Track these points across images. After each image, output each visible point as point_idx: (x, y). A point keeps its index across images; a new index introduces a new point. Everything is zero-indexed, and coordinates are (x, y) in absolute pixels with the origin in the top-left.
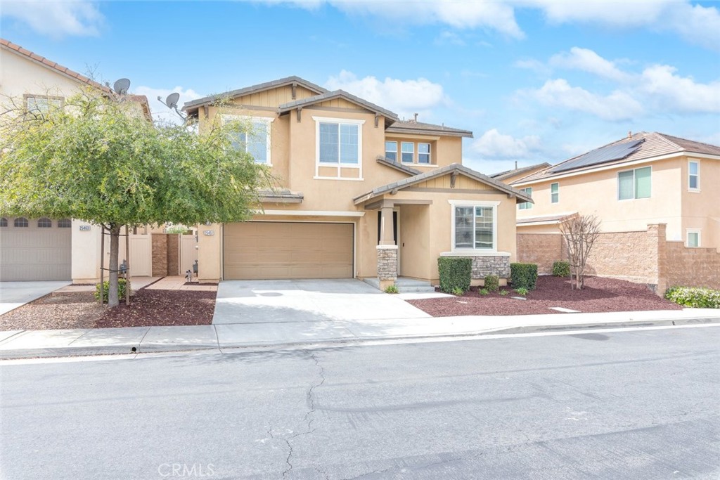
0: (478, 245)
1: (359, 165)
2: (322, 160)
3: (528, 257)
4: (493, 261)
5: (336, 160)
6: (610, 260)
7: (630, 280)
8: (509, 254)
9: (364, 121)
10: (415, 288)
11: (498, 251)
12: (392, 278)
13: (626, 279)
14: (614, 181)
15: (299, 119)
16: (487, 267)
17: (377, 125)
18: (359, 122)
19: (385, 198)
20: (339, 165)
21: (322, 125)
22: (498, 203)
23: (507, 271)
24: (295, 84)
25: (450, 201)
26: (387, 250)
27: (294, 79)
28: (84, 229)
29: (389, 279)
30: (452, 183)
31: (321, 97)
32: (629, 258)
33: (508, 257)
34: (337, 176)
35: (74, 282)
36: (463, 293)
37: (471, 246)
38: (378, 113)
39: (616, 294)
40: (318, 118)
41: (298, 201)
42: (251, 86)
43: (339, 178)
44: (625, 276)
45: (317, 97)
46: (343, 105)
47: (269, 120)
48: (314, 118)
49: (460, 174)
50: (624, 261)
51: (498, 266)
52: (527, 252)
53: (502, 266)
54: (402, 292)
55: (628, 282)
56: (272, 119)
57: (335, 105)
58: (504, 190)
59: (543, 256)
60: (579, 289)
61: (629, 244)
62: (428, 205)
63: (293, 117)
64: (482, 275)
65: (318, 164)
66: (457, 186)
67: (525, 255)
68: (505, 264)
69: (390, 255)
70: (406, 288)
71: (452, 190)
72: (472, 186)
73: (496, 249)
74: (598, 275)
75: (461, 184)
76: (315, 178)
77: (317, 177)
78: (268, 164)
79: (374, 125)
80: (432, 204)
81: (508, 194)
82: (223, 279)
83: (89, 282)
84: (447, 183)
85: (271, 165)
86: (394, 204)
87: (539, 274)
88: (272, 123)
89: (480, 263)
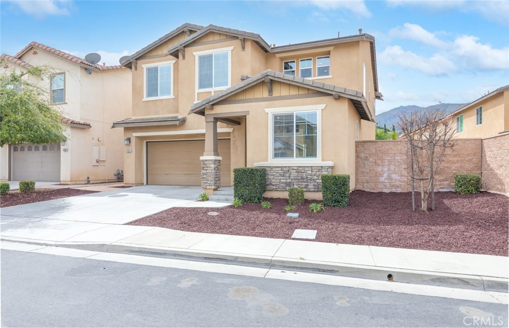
0: (299, 154)
2: (201, 87)
4: (310, 172)
5: (210, 86)
9: (232, 48)
10: (225, 197)
11: (322, 160)
12: (210, 187)
15: (184, 57)
16: (302, 178)
17: (243, 48)
18: (228, 49)
19: (206, 113)
20: (213, 89)
21: (201, 58)
22: (323, 106)
24: (186, 29)
25: (267, 110)
26: (206, 161)
27: (186, 25)
28: (65, 150)
29: (208, 187)
30: (271, 91)
31: (199, 32)
37: (290, 156)
38: (241, 37)
40: (197, 53)
41: (179, 123)
42: (158, 39)
45: (195, 35)
46: (217, 38)
47: (172, 62)
48: (194, 53)
51: (315, 177)
56: (174, 62)
57: (211, 38)
58: (325, 91)
62: (246, 116)
63: (180, 56)
65: (197, 90)
66: (276, 93)
69: (208, 165)
71: (271, 99)
73: (321, 158)
75: (278, 91)
76: (194, 103)
77: (196, 101)
78: (172, 96)
79: (241, 49)
80: (248, 114)
81: (332, 95)
82: (147, 184)
83: (68, 183)
84: (263, 93)
85: (174, 97)
86: (214, 118)
87: (440, 190)
88: (174, 64)
89: (294, 174)
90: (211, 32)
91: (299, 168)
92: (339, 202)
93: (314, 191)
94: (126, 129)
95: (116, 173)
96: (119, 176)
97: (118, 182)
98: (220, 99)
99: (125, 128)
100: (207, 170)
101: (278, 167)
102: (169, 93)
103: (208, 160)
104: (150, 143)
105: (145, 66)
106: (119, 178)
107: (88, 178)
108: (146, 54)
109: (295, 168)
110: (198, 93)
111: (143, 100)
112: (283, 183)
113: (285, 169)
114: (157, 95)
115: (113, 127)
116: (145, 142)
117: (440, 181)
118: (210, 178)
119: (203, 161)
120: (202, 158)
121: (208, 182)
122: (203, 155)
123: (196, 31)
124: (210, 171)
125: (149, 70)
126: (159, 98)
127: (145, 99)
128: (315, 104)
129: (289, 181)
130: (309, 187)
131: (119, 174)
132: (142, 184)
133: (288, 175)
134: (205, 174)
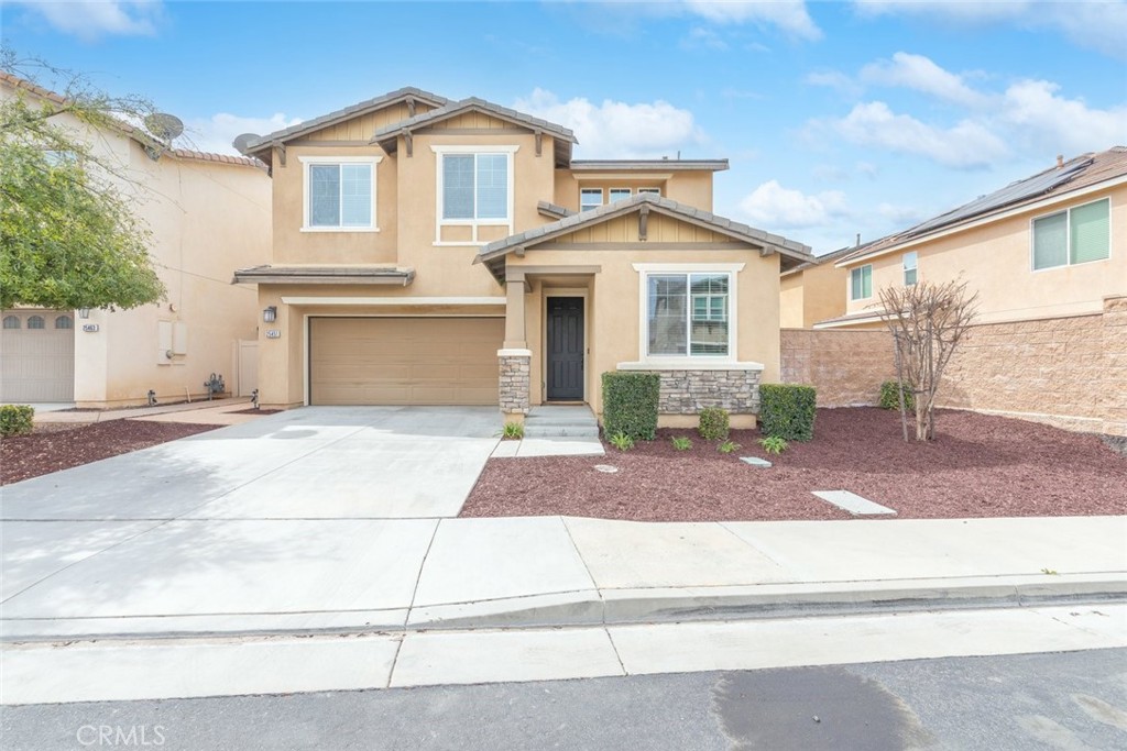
0: (697, 349)
1: (509, 220)
2: (447, 215)
3: (828, 372)
4: (724, 380)
5: (470, 215)
6: (1005, 379)
7: (1055, 424)
8: (761, 367)
9: (516, 148)
10: (559, 429)
11: (739, 360)
12: (519, 410)
13: (1046, 422)
14: (1025, 236)
15: (410, 153)
16: (711, 391)
17: (539, 152)
18: (508, 149)
19: (508, 263)
20: (475, 222)
21: (448, 159)
22: (740, 266)
23: (753, 401)
24: (409, 99)
25: (637, 267)
26: (510, 358)
27: (409, 91)
28: (89, 329)
29: (514, 411)
30: (643, 232)
31: (441, 111)
32: (1053, 374)
33: (759, 372)
34: (471, 240)
35: (78, 406)
36: (632, 446)
37: (682, 350)
38: (537, 131)
39: (1013, 458)
40: (440, 148)
41: (407, 282)
42: (342, 108)
43: (475, 242)
44: (1043, 415)
45: (433, 113)
46: (482, 125)
47: (373, 159)
48: (434, 148)
49: (651, 211)
50: (1040, 382)
51: (734, 390)
52: (827, 364)
53: (744, 389)
54: (530, 436)
55: (1049, 427)
56: (379, 159)
57: (469, 124)
58: (751, 241)
59: (862, 371)
60: (920, 442)
61: (1054, 345)
62: (593, 275)
63: (402, 149)
64: (700, 406)
65: (440, 221)
66: (652, 237)
67: (822, 368)
68: (751, 385)
69: (515, 367)
70: (540, 429)
71: (643, 245)
72: (686, 237)
73: (736, 357)
74: (978, 410)
75: (660, 233)
76: (434, 244)
77: (438, 242)
78: (372, 227)
79: (534, 152)
80: (600, 271)
81: (761, 248)
82: (310, 404)
83: (102, 405)
84: (630, 234)
85: (378, 230)
86: (526, 275)
87: (853, 405)
88: (379, 164)
89: (696, 384)
90: (473, 113)
91: (706, 374)
92: (800, 432)
93: (732, 414)
94: (263, 287)
95: (208, 380)
96: (216, 387)
97: (214, 399)
98: (546, 239)
99: (260, 285)
100: (511, 377)
101: (667, 371)
102: (366, 222)
103: (515, 358)
104: (317, 320)
105: (306, 159)
106: (215, 392)
107: (151, 393)
108: (308, 135)
109: (698, 373)
110: (442, 227)
111: (302, 230)
112: (675, 400)
113: (679, 375)
114: (338, 223)
115: (236, 281)
116: (305, 316)
117: (853, 391)
119: (504, 358)
120: (500, 353)
121: (515, 400)
122: (502, 347)
123: (435, 108)
124: (520, 379)
125: (316, 170)
126: (343, 228)
127: (307, 228)
128: (726, 261)
129: (686, 396)
130: (724, 406)
131: (214, 382)
132: (301, 405)
133: (684, 386)
134: (509, 384)
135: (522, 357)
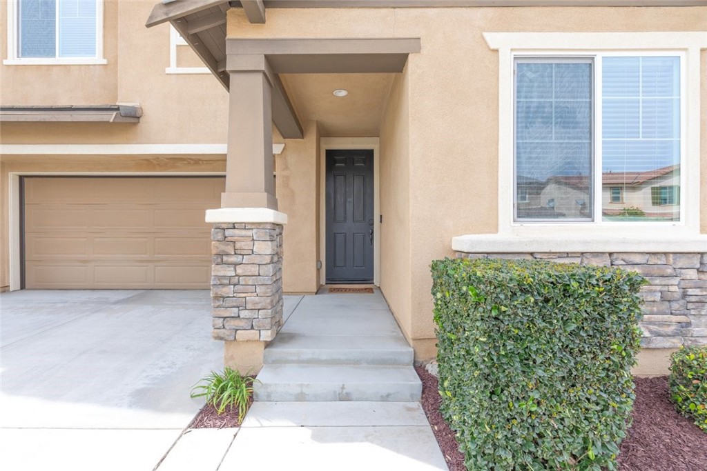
4: (690, 274)
19: (230, 34)
22: (705, 40)
25: (494, 39)
26: (233, 226)
29: (242, 336)
37: (585, 212)
62: (406, 57)
65: (177, 39)
76: (168, 70)
77: (173, 69)
78: (98, 59)
80: (418, 50)
82: (23, 287)
85: (105, 62)
86: (268, 59)
91: (653, 260)
100: (235, 265)
102: (91, 51)
103: (245, 226)
109: (638, 259)
110: (179, 47)
111: (6, 62)
114: (53, 55)
118: (251, 298)
119: (221, 227)
120: (213, 216)
121: (244, 314)
122: (218, 206)
124: (255, 270)
126: (58, 60)
134: (232, 281)
135: (258, 225)
